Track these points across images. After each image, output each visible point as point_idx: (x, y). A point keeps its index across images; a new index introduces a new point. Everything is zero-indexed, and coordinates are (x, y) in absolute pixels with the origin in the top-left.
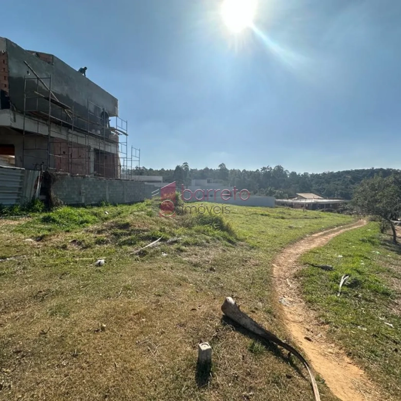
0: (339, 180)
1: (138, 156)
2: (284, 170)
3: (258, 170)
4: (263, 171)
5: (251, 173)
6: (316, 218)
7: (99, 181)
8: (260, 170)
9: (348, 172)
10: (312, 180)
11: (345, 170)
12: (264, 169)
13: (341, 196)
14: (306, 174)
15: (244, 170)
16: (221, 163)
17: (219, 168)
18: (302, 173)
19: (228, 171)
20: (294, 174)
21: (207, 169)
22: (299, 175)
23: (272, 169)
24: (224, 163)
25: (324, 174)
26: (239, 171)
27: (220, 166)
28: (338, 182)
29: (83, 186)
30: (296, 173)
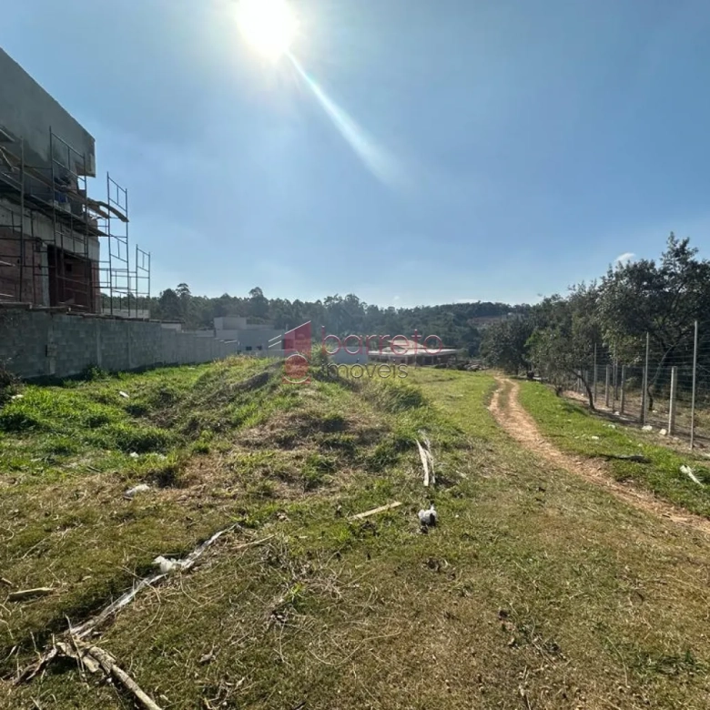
0: (439, 319)
1: (146, 267)
2: (360, 302)
3: (319, 301)
4: (328, 304)
5: (309, 305)
6: (451, 379)
7: (83, 322)
8: (323, 301)
9: (448, 307)
10: (402, 319)
11: (445, 304)
12: (329, 299)
13: (445, 344)
14: (391, 309)
15: (297, 302)
16: (254, 288)
17: (251, 296)
18: (386, 308)
19: (267, 301)
20: (373, 309)
21: (226, 297)
22: (382, 311)
23: (341, 300)
24: (261, 288)
25: (417, 309)
26: (288, 302)
27: (252, 291)
28: (439, 322)
29: (52, 335)
30: (376, 308)
